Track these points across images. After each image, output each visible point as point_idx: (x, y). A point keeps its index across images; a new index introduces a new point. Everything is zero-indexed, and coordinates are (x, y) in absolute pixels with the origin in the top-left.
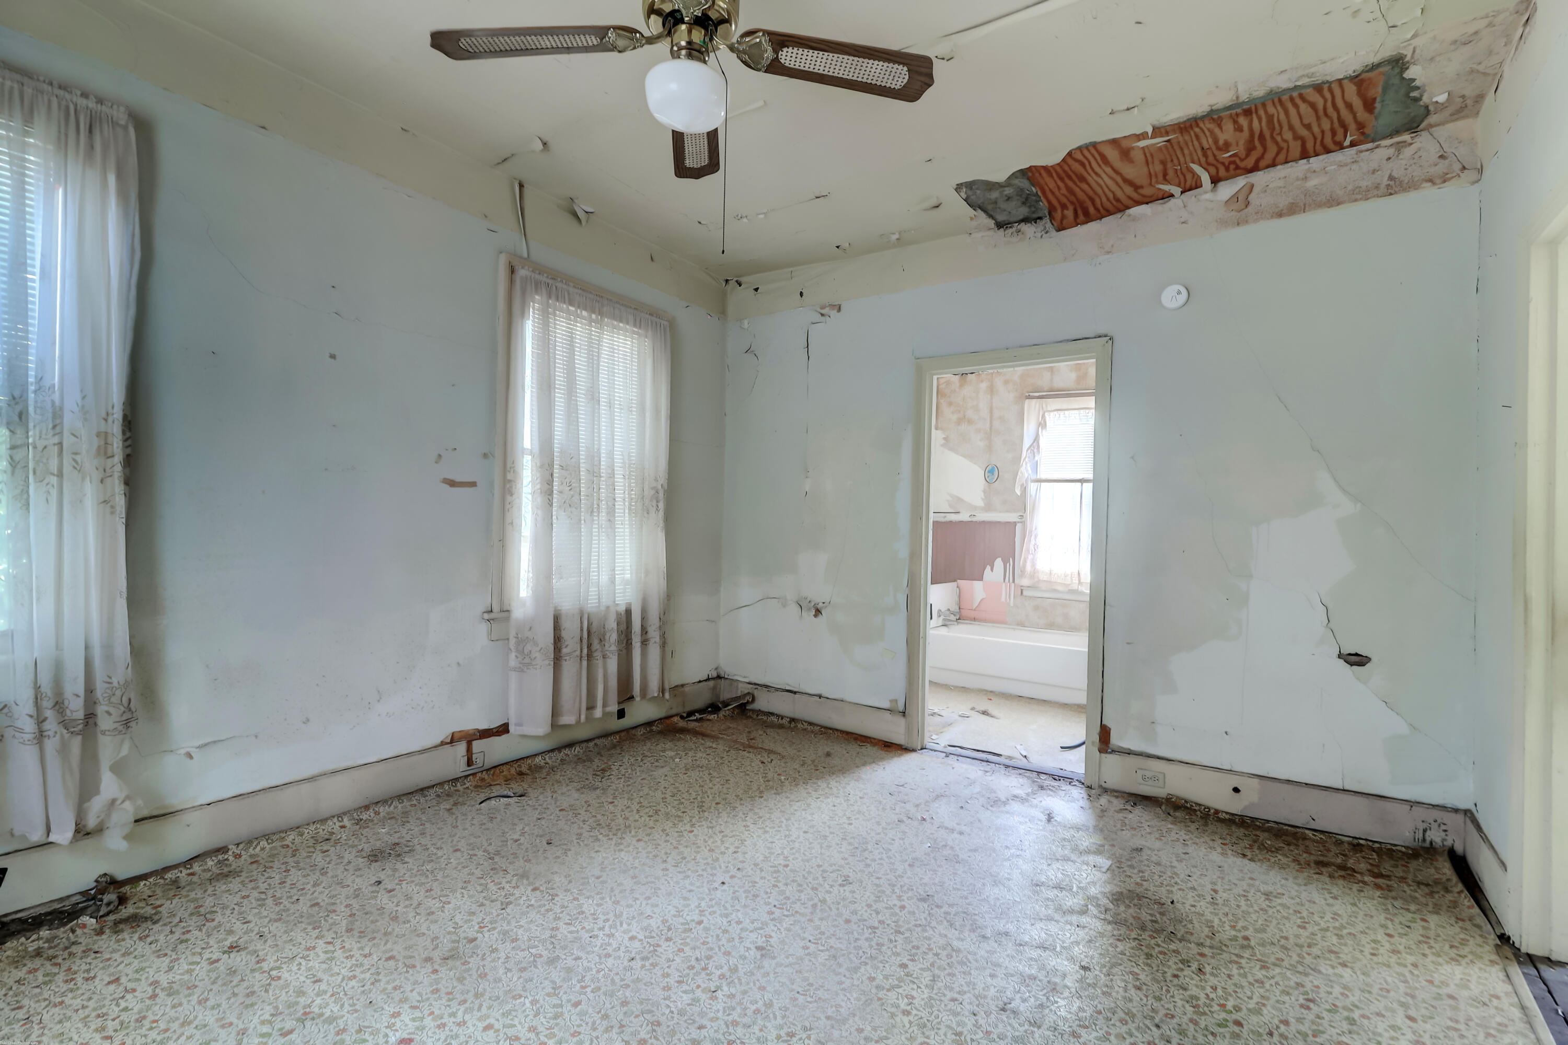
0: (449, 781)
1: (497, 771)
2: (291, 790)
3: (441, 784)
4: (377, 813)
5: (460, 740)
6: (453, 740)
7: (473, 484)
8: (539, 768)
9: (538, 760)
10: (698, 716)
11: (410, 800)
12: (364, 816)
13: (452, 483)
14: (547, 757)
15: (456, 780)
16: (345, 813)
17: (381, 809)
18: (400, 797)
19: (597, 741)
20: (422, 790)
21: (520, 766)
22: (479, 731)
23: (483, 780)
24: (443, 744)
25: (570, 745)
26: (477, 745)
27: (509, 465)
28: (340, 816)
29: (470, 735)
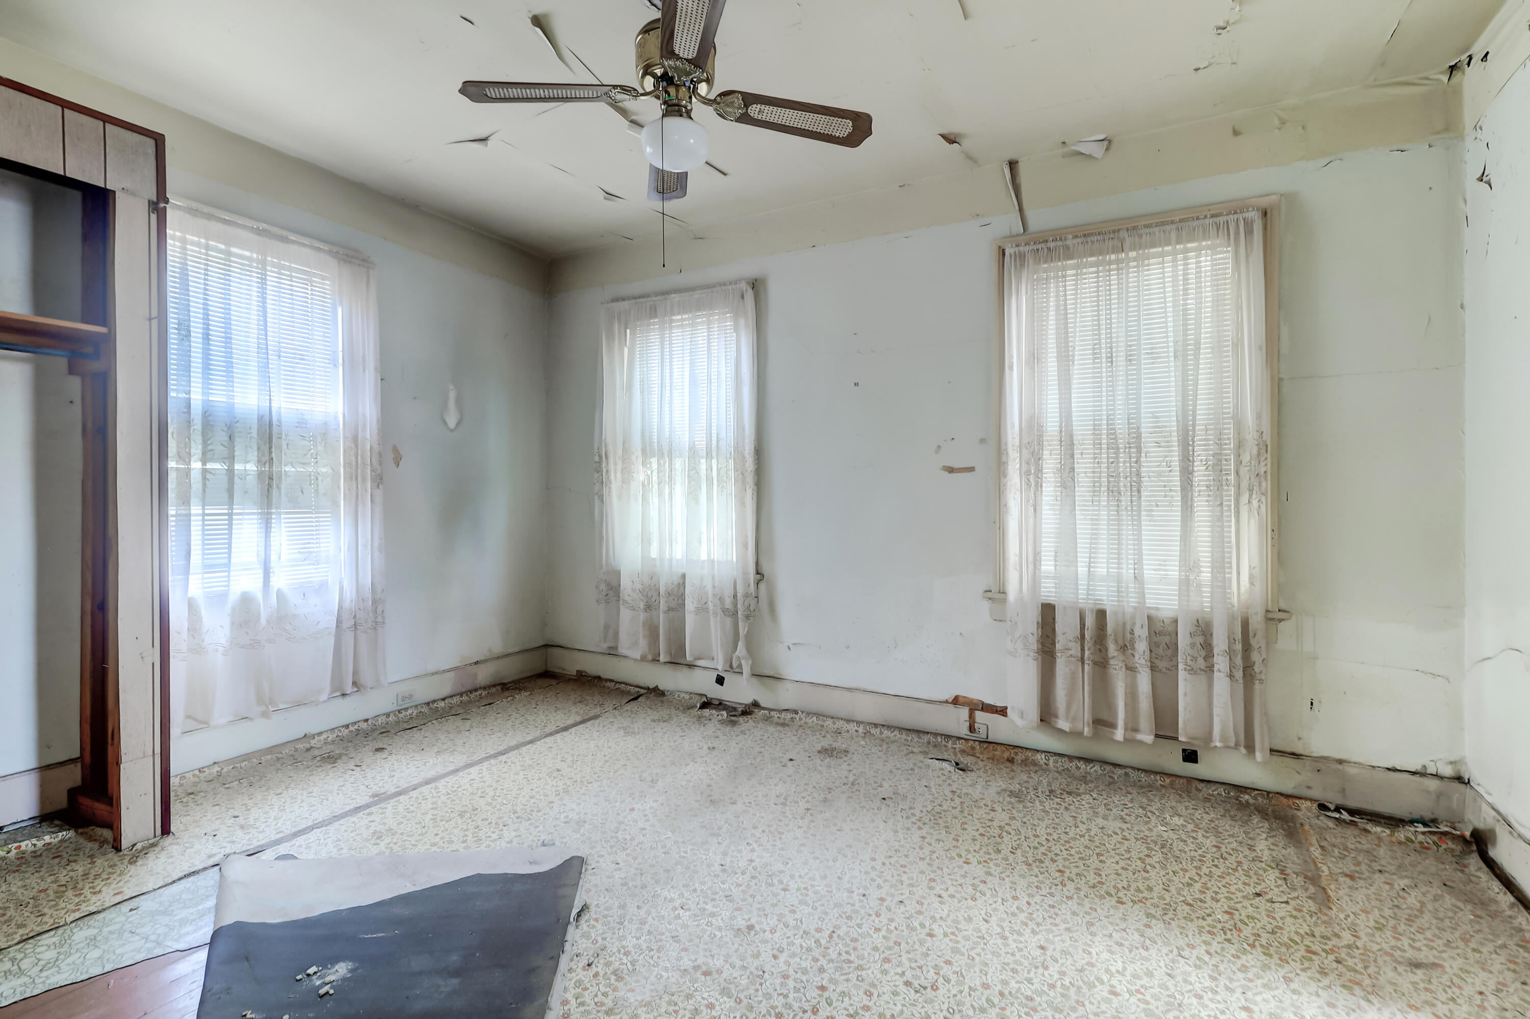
0: (942, 735)
1: (991, 746)
2: (838, 692)
3: (936, 735)
4: (881, 733)
5: (963, 704)
6: (956, 701)
7: (971, 469)
8: (1035, 763)
9: (1040, 758)
10: (1345, 816)
11: (907, 735)
12: (873, 731)
13: (951, 470)
14: (1052, 759)
15: (948, 737)
16: (862, 722)
17: (886, 732)
18: (901, 729)
19: (1129, 770)
20: (918, 732)
21: (1016, 754)
22: (983, 703)
23: (973, 748)
24: (947, 702)
25: (1087, 760)
26: (980, 716)
27: (1003, 447)
28: (859, 723)
29: (975, 704)
